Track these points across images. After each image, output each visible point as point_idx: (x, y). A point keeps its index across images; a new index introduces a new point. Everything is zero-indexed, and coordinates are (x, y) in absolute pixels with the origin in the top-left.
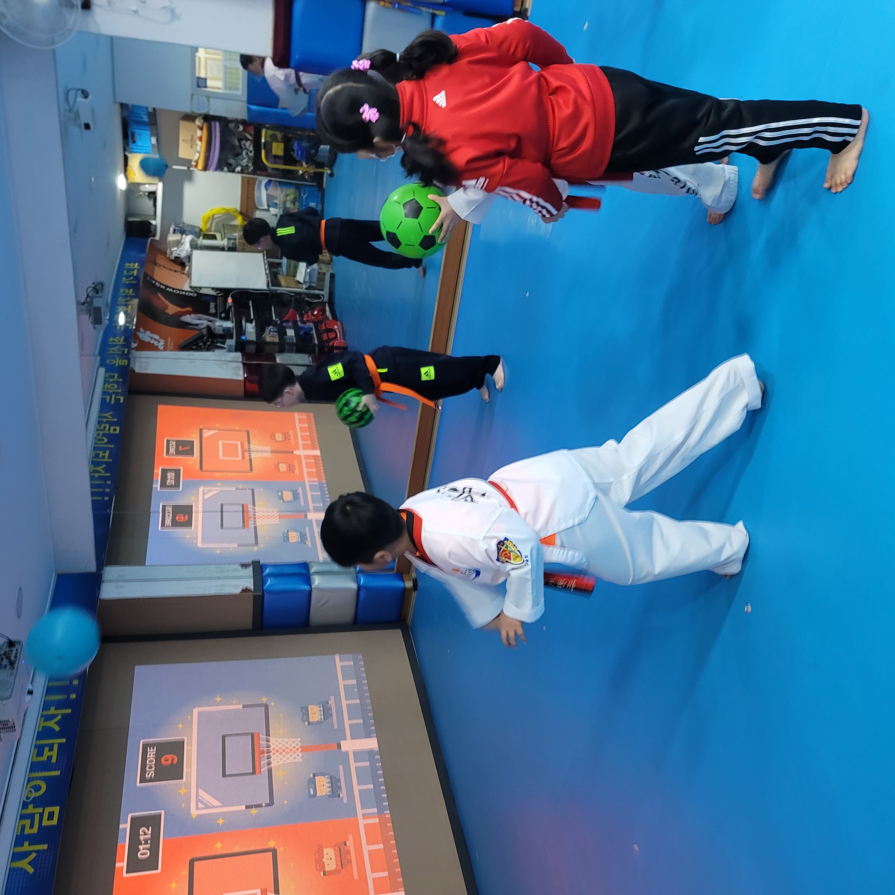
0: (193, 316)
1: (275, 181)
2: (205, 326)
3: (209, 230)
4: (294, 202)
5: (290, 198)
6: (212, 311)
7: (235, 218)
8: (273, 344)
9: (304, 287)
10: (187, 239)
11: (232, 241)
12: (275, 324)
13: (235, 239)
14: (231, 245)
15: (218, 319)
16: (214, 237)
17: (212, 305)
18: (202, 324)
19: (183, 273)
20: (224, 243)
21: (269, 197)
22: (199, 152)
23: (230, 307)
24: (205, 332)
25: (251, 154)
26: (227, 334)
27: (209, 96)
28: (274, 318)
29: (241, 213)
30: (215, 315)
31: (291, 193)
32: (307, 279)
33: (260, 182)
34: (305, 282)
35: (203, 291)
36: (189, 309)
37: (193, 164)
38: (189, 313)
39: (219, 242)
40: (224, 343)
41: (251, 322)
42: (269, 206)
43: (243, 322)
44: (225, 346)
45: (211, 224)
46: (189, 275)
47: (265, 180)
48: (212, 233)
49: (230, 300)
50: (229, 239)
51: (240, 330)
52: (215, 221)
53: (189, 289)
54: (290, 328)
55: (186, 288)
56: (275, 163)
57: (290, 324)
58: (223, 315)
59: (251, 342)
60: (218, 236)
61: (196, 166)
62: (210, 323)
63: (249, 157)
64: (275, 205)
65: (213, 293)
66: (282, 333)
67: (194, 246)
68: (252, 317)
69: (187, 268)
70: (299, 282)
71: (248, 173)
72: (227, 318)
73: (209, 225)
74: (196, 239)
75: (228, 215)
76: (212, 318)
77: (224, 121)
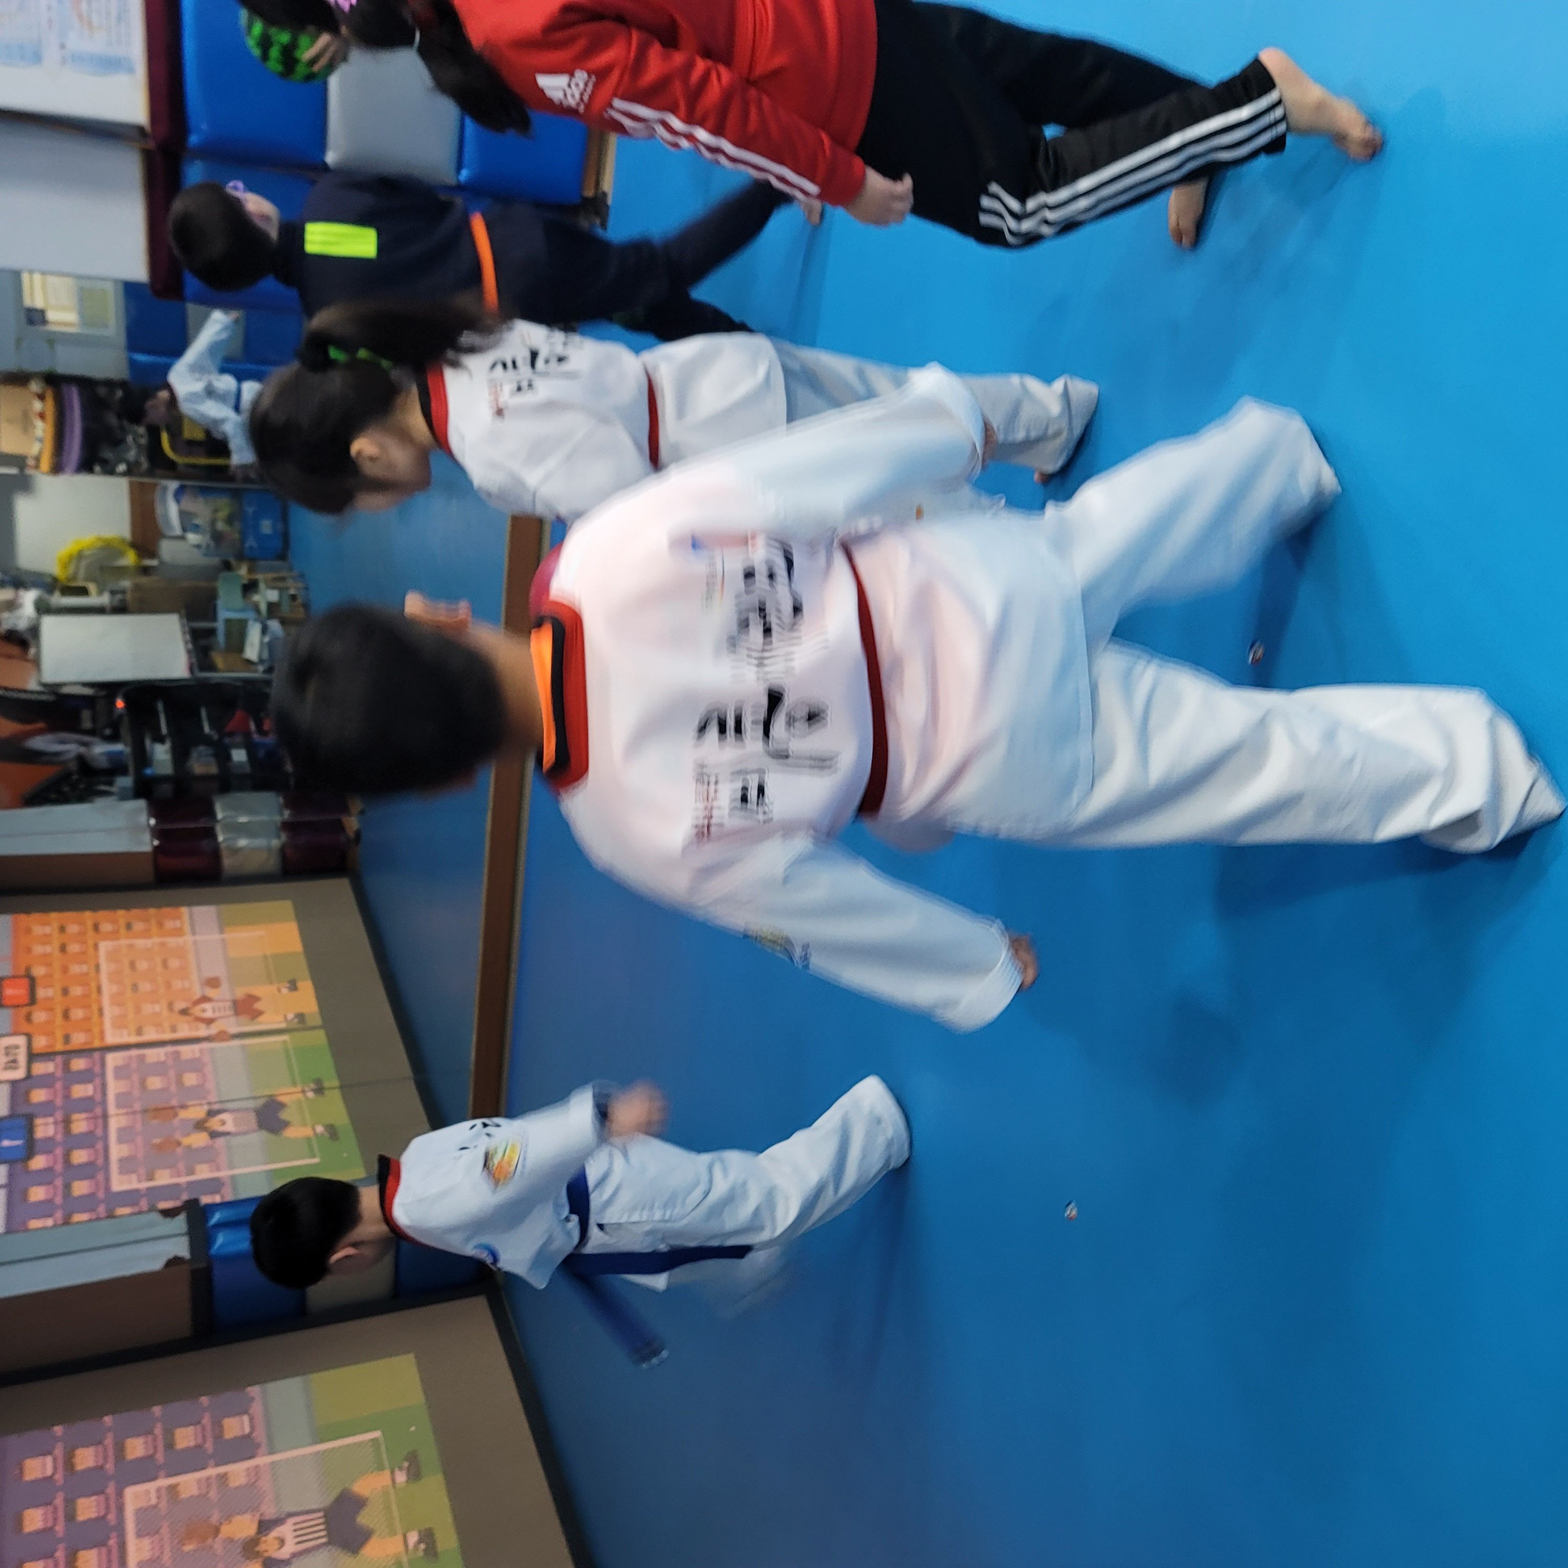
0: (49, 737)
1: (192, 487)
2: (72, 755)
3: (74, 577)
4: (230, 520)
5: (223, 514)
6: (87, 724)
7: (121, 554)
8: (206, 778)
9: (261, 668)
10: (29, 598)
11: (119, 597)
12: (207, 741)
13: (123, 592)
14: (116, 603)
15: (95, 740)
16: (83, 591)
17: (86, 715)
18: (68, 751)
19: (27, 660)
20: (105, 599)
21: (183, 514)
22: (41, 440)
23: (121, 716)
24: (73, 766)
25: (143, 441)
26: (116, 768)
27: (53, 340)
28: (207, 729)
29: (134, 545)
30: (92, 732)
31: (224, 505)
32: (266, 655)
33: (165, 489)
34: (261, 661)
35: (66, 690)
36: (41, 725)
37: (31, 462)
38: (41, 732)
39: (94, 599)
40: (111, 783)
41: (161, 740)
42: (185, 530)
43: (148, 742)
44: (114, 789)
45: (77, 567)
46: (37, 662)
47: (173, 485)
48: (80, 583)
49: (120, 704)
50: (113, 593)
51: (142, 758)
52: (83, 564)
53: (39, 688)
54: (237, 746)
55: (32, 685)
56: (190, 454)
57: (239, 739)
58: (108, 732)
59: (164, 779)
60: (92, 587)
61: (37, 467)
62: (82, 750)
63: (139, 446)
64: (196, 529)
65: (88, 691)
66: (223, 756)
67: (43, 608)
68: (164, 730)
69: (32, 651)
70: (249, 662)
71: (141, 475)
72: (114, 738)
73: (71, 569)
74: (46, 596)
75: (109, 549)
76: (87, 739)
77: (85, 384)
